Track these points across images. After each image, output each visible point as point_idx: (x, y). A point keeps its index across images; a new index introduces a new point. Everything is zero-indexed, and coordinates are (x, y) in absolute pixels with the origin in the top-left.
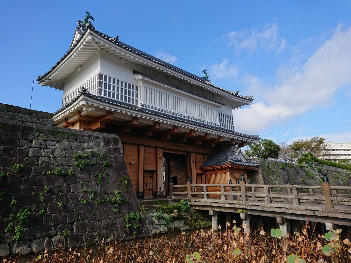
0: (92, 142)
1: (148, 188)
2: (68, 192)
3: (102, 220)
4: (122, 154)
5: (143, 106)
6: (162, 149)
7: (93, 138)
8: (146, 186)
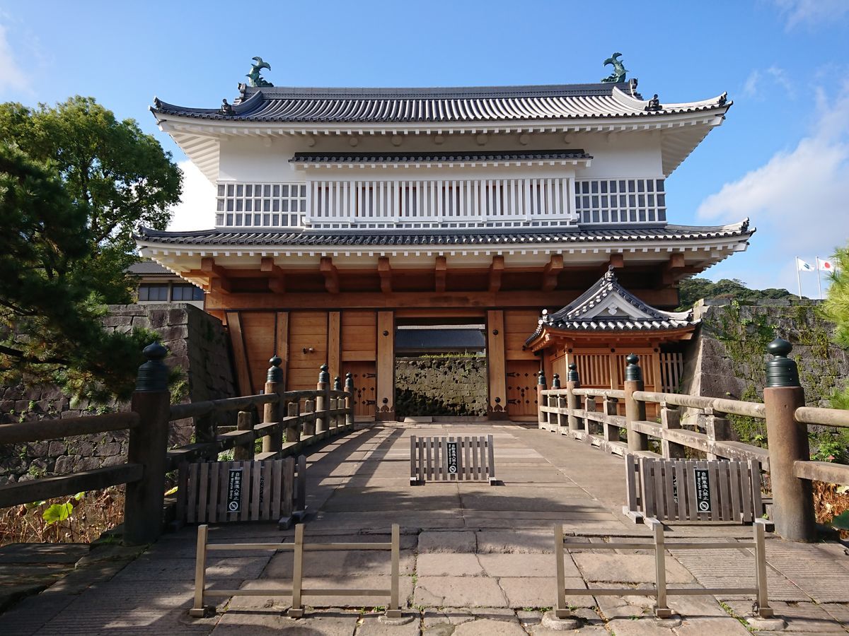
0: (129, 323)
1: (363, 399)
2: (64, 409)
3: (105, 457)
4: (185, 339)
5: (311, 226)
6: (392, 313)
7: (133, 316)
8: (360, 396)
